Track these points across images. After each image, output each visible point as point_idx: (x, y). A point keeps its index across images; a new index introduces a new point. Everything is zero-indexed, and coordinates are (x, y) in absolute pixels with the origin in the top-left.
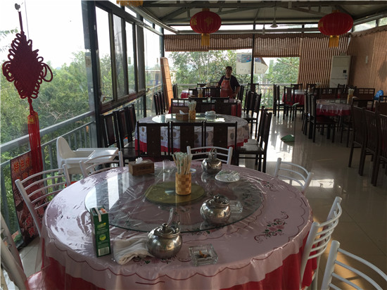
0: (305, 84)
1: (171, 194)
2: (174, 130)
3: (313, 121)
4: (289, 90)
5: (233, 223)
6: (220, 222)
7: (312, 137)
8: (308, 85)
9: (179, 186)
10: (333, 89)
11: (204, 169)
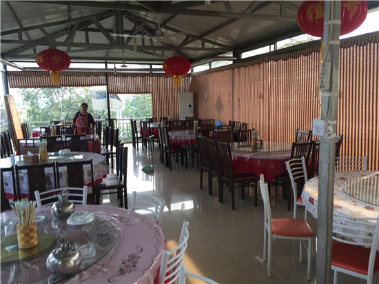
0: (158, 118)
1: (12, 250)
2: (20, 175)
3: (168, 151)
4: (145, 123)
5: (85, 269)
6: (70, 271)
7: (168, 165)
8: (161, 118)
9: (22, 239)
10: (182, 121)
11: (55, 214)
